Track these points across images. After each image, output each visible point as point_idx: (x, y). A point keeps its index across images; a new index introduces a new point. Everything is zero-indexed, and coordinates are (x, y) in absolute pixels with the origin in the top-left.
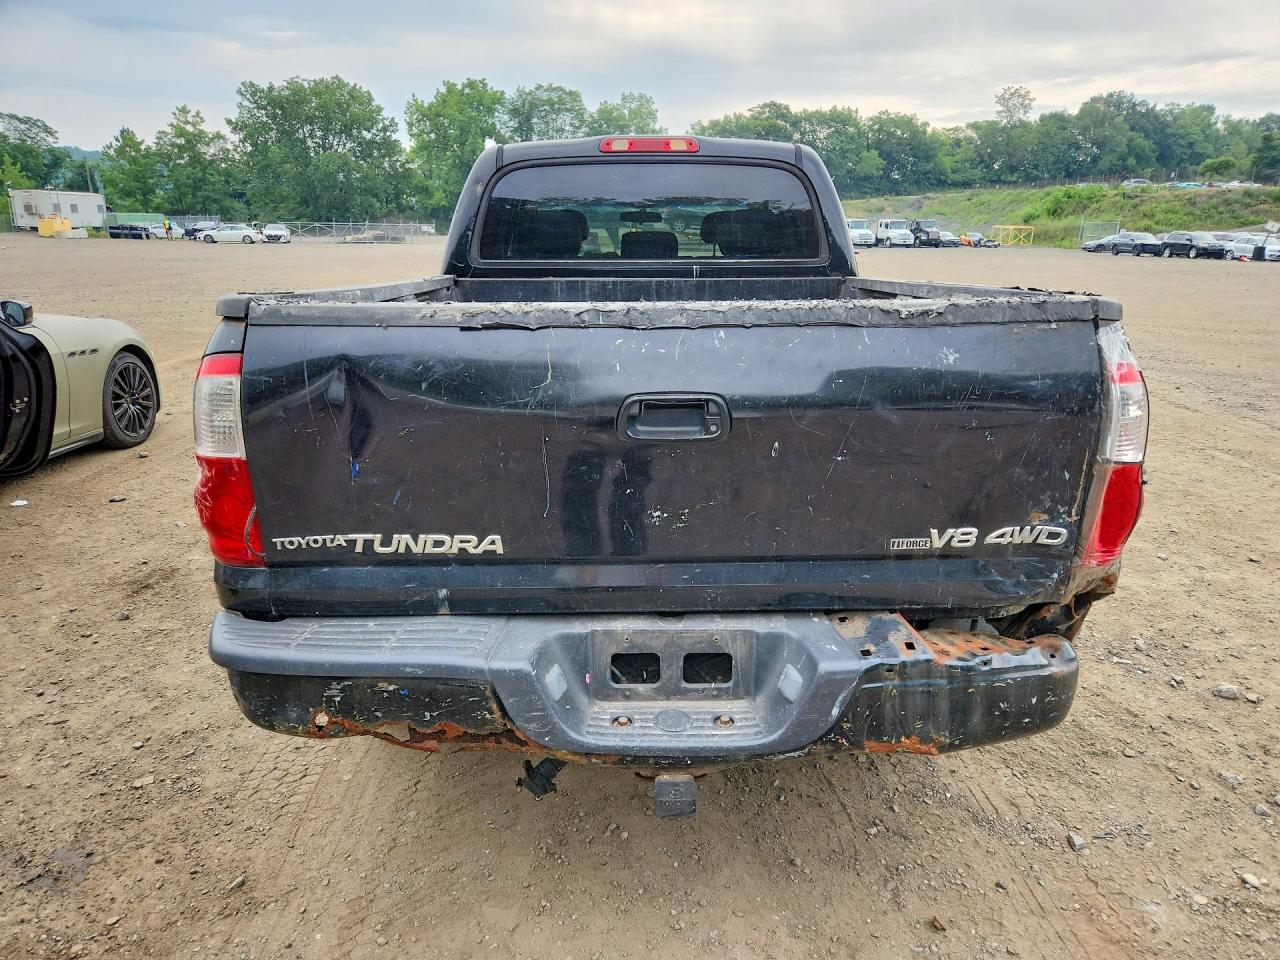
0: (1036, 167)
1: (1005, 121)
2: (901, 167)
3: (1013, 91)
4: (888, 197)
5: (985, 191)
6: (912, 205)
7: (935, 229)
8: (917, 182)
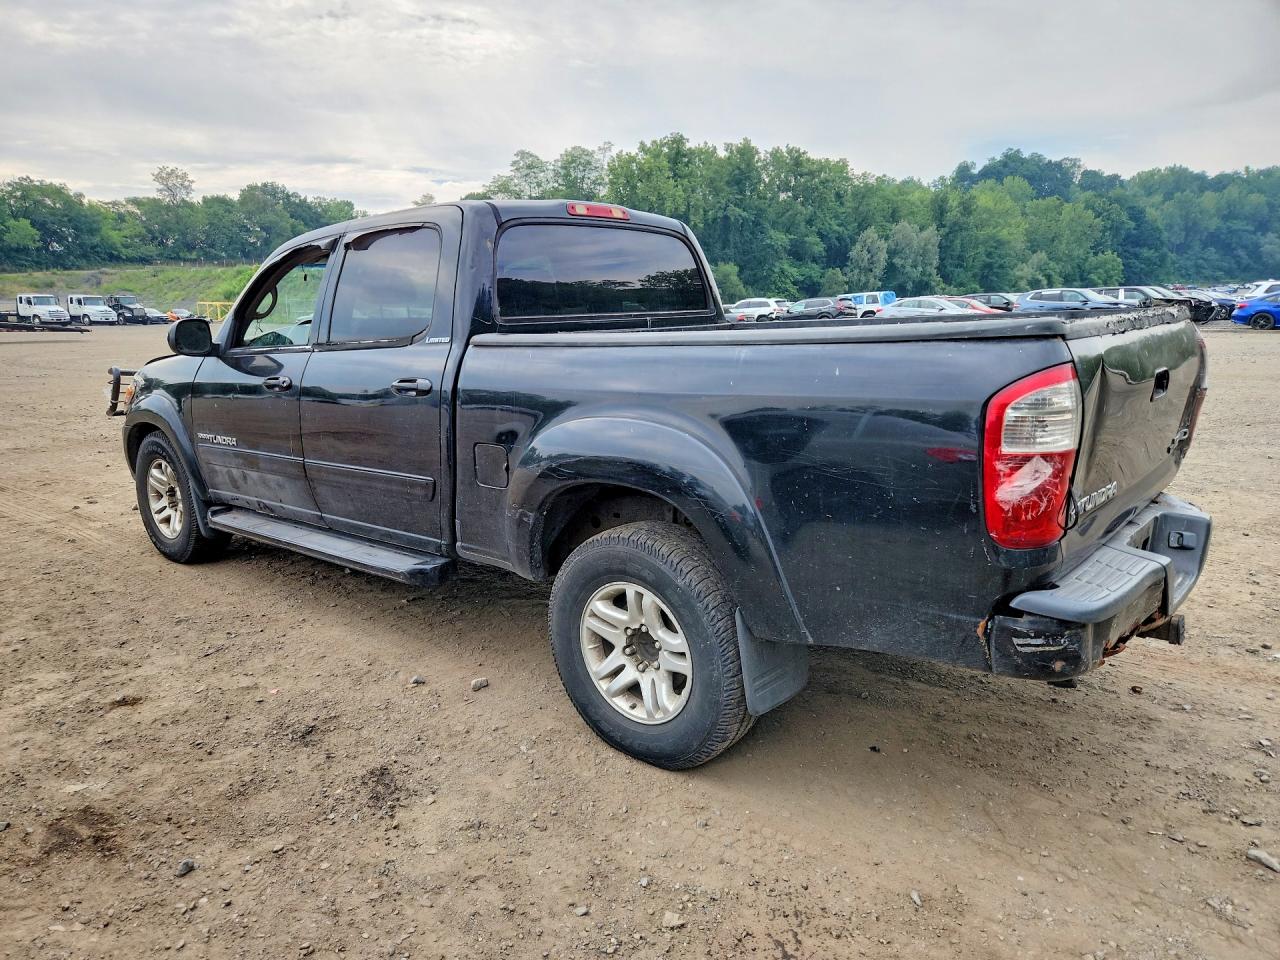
0: (212, 246)
1: (167, 200)
2: (61, 239)
3: (169, 170)
4: (55, 270)
5: (168, 268)
6: (88, 281)
7: (138, 306)
8: (85, 256)
